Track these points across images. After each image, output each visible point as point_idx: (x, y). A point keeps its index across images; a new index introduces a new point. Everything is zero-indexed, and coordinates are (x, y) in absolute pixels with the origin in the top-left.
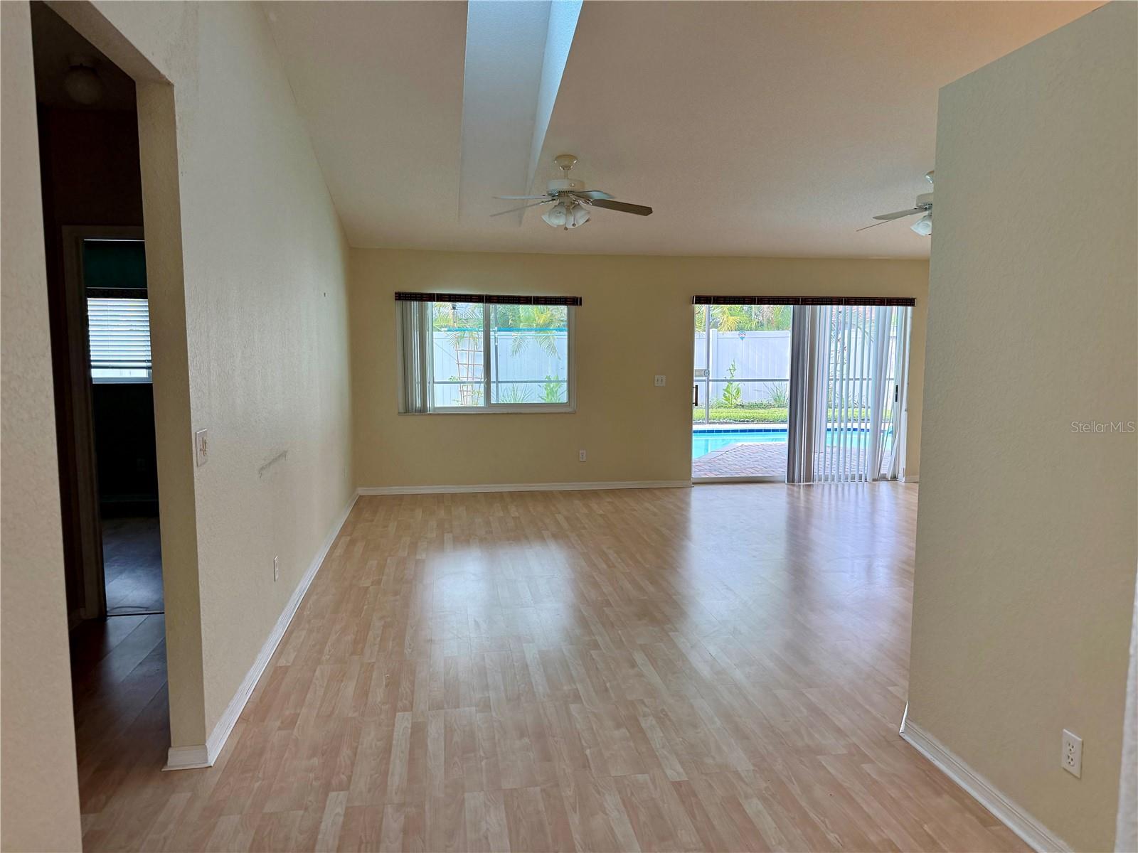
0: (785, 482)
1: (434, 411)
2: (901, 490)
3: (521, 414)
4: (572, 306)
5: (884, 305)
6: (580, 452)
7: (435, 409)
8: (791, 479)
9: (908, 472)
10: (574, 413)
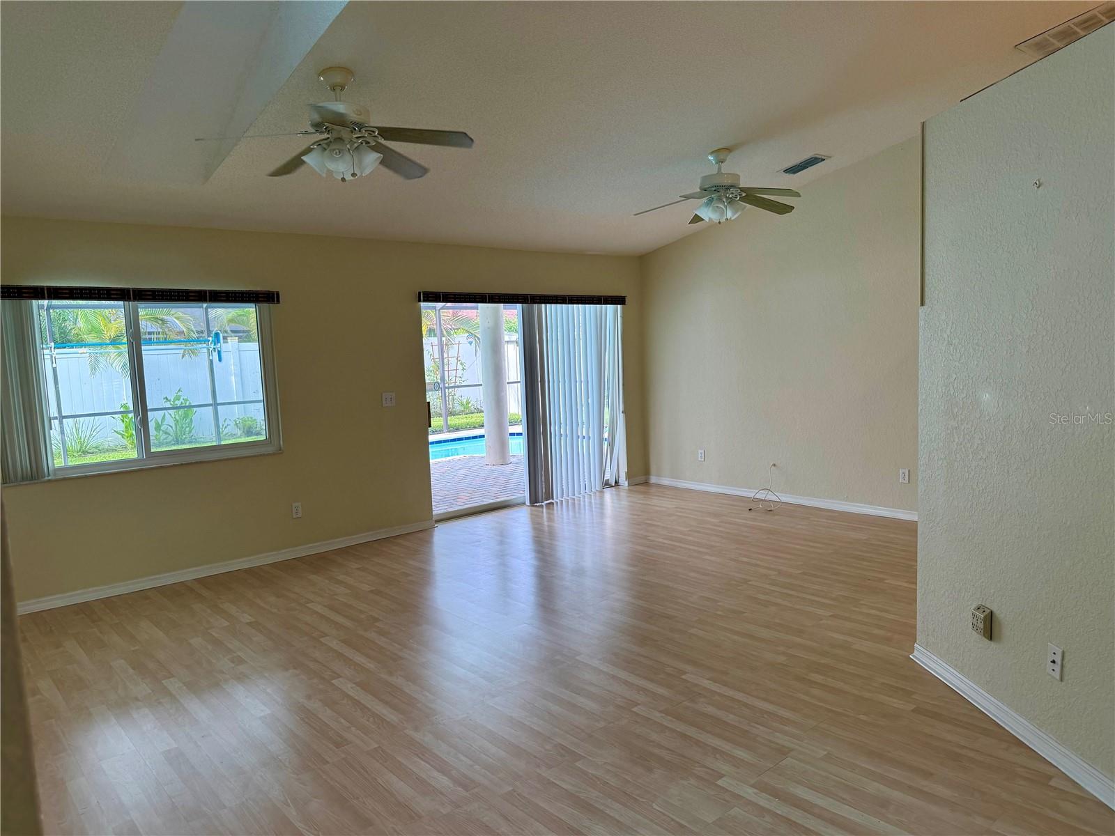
0: (524, 503)
1: (55, 474)
2: (623, 494)
3: (201, 462)
4: (266, 305)
5: (601, 304)
6: (294, 505)
7: (56, 470)
8: (534, 499)
9: (629, 476)
10: (279, 452)
